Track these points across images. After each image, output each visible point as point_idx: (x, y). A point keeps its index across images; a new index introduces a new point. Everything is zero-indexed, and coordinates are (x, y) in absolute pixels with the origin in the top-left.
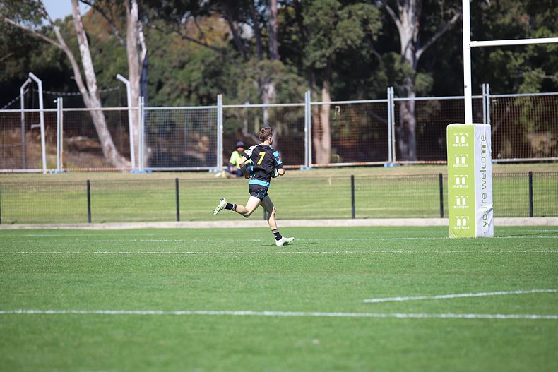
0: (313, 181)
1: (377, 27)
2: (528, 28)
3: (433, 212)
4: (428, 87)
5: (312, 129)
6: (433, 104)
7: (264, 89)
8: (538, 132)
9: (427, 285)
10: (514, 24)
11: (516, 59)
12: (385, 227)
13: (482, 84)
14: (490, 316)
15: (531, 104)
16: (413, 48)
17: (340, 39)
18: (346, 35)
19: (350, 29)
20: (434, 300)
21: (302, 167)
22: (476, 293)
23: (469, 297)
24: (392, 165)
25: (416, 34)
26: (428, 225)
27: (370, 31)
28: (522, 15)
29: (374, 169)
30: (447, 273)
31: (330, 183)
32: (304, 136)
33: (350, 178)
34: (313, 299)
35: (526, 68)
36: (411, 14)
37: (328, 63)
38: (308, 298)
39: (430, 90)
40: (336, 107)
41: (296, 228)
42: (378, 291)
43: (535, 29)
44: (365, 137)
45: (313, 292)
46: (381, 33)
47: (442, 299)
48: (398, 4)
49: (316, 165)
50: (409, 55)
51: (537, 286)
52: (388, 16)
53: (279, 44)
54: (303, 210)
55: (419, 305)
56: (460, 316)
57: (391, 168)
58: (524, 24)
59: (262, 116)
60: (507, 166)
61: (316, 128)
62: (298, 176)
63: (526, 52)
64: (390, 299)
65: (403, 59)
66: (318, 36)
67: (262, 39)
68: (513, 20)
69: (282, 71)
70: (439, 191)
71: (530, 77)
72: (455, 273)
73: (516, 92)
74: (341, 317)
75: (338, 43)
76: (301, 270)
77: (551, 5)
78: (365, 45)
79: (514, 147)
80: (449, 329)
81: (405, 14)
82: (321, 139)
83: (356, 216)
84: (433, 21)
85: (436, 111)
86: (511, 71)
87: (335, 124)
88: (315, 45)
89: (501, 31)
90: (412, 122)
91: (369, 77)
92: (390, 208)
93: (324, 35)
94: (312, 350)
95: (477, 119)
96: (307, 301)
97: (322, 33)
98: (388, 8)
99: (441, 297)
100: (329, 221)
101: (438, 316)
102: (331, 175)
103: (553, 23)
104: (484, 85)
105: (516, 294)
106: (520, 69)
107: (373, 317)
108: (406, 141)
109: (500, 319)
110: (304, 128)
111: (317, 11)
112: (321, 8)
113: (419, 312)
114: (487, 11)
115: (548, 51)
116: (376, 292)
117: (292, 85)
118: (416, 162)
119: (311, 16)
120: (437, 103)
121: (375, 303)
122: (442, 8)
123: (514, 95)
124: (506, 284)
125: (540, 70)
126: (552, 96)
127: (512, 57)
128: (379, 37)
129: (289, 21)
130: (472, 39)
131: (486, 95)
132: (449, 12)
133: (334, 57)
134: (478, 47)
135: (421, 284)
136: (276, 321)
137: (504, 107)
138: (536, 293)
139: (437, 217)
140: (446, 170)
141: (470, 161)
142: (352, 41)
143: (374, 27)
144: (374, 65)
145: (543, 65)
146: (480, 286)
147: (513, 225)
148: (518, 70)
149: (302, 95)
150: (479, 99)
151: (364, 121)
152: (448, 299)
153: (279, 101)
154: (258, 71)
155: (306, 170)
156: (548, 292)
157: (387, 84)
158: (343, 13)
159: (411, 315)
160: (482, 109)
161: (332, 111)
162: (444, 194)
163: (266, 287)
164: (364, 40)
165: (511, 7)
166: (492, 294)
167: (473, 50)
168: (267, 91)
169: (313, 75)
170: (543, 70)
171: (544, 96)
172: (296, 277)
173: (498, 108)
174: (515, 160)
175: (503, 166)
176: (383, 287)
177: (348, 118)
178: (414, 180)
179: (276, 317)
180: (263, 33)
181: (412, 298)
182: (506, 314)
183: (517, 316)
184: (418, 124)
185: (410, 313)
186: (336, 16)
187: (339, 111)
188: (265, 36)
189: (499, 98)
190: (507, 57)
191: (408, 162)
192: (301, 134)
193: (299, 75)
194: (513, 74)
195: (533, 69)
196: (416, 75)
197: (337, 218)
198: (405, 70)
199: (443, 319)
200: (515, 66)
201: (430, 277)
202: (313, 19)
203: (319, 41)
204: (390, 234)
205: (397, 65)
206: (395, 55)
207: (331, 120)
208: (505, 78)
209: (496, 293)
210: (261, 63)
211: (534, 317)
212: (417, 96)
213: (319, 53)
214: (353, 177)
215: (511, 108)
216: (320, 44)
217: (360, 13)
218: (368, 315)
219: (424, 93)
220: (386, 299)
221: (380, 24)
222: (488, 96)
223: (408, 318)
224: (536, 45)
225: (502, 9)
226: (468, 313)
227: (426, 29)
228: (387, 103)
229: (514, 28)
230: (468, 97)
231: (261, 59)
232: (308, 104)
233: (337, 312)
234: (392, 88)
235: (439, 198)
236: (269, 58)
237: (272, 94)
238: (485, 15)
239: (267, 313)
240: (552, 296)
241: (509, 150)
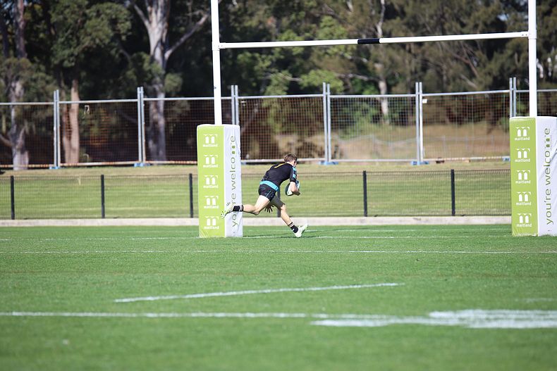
0: (63, 181)
1: (126, 27)
2: (274, 31)
3: (183, 212)
4: (177, 87)
5: (61, 128)
6: (183, 105)
7: (11, 86)
8: (285, 133)
9: (178, 285)
10: (261, 27)
11: (263, 60)
12: (135, 227)
13: (231, 85)
14: (240, 315)
15: (278, 106)
16: (163, 48)
17: (89, 38)
18: (94, 34)
19: (98, 27)
20: (184, 299)
21: (51, 166)
22: (226, 292)
23: (220, 296)
24: (142, 165)
25: (165, 34)
26: (178, 225)
27: (119, 31)
28: (268, 17)
29: (124, 168)
30: (198, 273)
31: (80, 182)
32: (53, 135)
33: (100, 178)
34: (63, 299)
35: (273, 70)
36: (159, 14)
37: (76, 62)
38: (58, 299)
39: (179, 90)
40: (86, 106)
41: (45, 227)
42: (129, 290)
43: (282, 32)
44: (114, 136)
45: (63, 292)
46: (130, 33)
47: (193, 298)
48: (147, 4)
49: (65, 165)
50: (158, 55)
51: (285, 285)
52: (137, 16)
53: (26, 42)
54: (51, 210)
55: (170, 305)
56: (211, 315)
57: (142, 168)
58: (271, 27)
59: (10, 114)
60: (256, 166)
61: (65, 127)
62: (46, 175)
63: (272, 54)
64: (141, 299)
65: (153, 59)
66: (66, 34)
67: (9, 36)
68: (261, 22)
69: (29, 69)
70: (189, 191)
71: (276, 79)
72: (205, 272)
73: (263, 94)
74: (91, 317)
75: (87, 42)
76: (51, 270)
77: (296, 8)
78: (113, 44)
79: (262, 148)
80: (199, 328)
81: (153, 14)
82: (70, 138)
83: (106, 216)
84: (181, 22)
85: (186, 111)
86: (258, 73)
87: (83, 123)
88: (63, 43)
89: (248, 33)
90: (162, 122)
91: (119, 77)
92: (140, 208)
93: (72, 34)
94: (62, 351)
95: (226, 120)
96: (57, 301)
97: (69, 31)
98: (136, 8)
99: (191, 296)
100: (79, 220)
101: (189, 315)
102: (81, 175)
103: (299, 26)
104: (232, 86)
105: (265, 293)
106: (267, 71)
107: (125, 317)
108: (156, 142)
109: (250, 318)
110: (53, 127)
111: (65, 10)
112: (68, 7)
113: (170, 312)
114: (235, 13)
115: (294, 53)
116: (127, 291)
117: (40, 84)
118: (166, 162)
119: (58, 14)
120: (187, 103)
121: (126, 303)
122: (190, 9)
123: (262, 97)
124: (255, 283)
125: (286, 72)
126: (299, 98)
127: (259, 59)
128: (128, 37)
129: (36, 19)
130: (221, 41)
131: (235, 96)
132: (197, 13)
133: (82, 56)
134: (226, 49)
135: (172, 284)
136: (25, 322)
137: (252, 108)
138: (284, 292)
139: (188, 217)
140: (196, 171)
141: (220, 161)
142: (101, 40)
143: (122, 27)
144: (123, 65)
145: (290, 67)
146: (230, 285)
147: (262, 225)
148: (266, 72)
149: (51, 94)
150: (227, 100)
151: (114, 120)
152: (198, 298)
153: (26, 99)
154: (6, 68)
155: (55, 169)
156: (296, 292)
157: (136, 84)
158: (91, 12)
159: (162, 315)
160: (231, 110)
161: (81, 110)
162: (194, 194)
163: (15, 288)
164: (113, 40)
165: (258, 10)
166: (241, 293)
167: (222, 51)
168: (14, 89)
169: (61, 74)
170: (290, 72)
171: (291, 98)
172: (45, 277)
173: (246, 109)
174: (263, 161)
175: (252, 166)
176: (134, 287)
177: (97, 117)
178: (164, 180)
179: (25, 317)
180: (9, 30)
181: (163, 298)
182: (255, 312)
183: (266, 315)
184: (167, 124)
185: (161, 312)
186: (85, 15)
187: (88, 110)
188: (12, 34)
189: (248, 100)
190: (254, 58)
191: (157, 162)
192: (50, 133)
193: (47, 73)
194: (261, 75)
195: (280, 72)
196: (165, 75)
197: (86, 218)
198: (154, 70)
199: (193, 318)
200: (262, 68)
201: (180, 277)
202: (61, 17)
203: (67, 39)
204: (141, 234)
205: (146, 66)
206: (145, 56)
207: (80, 119)
208: (252, 79)
209: (246, 292)
210: (8, 61)
211: (282, 315)
212: (166, 97)
213: (67, 52)
214: (102, 177)
215: (259, 109)
216: (68, 43)
217: (108, 11)
218: (119, 315)
219: (173, 94)
220: (137, 299)
221: (128, 24)
222: (237, 98)
223: (159, 317)
224: (282, 48)
225: (249, 12)
226: (218, 312)
227: (174, 30)
228: (136, 103)
229: (261, 30)
230: (217, 98)
231: (8, 56)
232: (57, 103)
233: (88, 312)
234: (142, 88)
235: (189, 198)
236: (16, 56)
237: (20, 93)
238: (233, 17)
239: (15, 314)
240: (299, 295)
241: (257, 151)
